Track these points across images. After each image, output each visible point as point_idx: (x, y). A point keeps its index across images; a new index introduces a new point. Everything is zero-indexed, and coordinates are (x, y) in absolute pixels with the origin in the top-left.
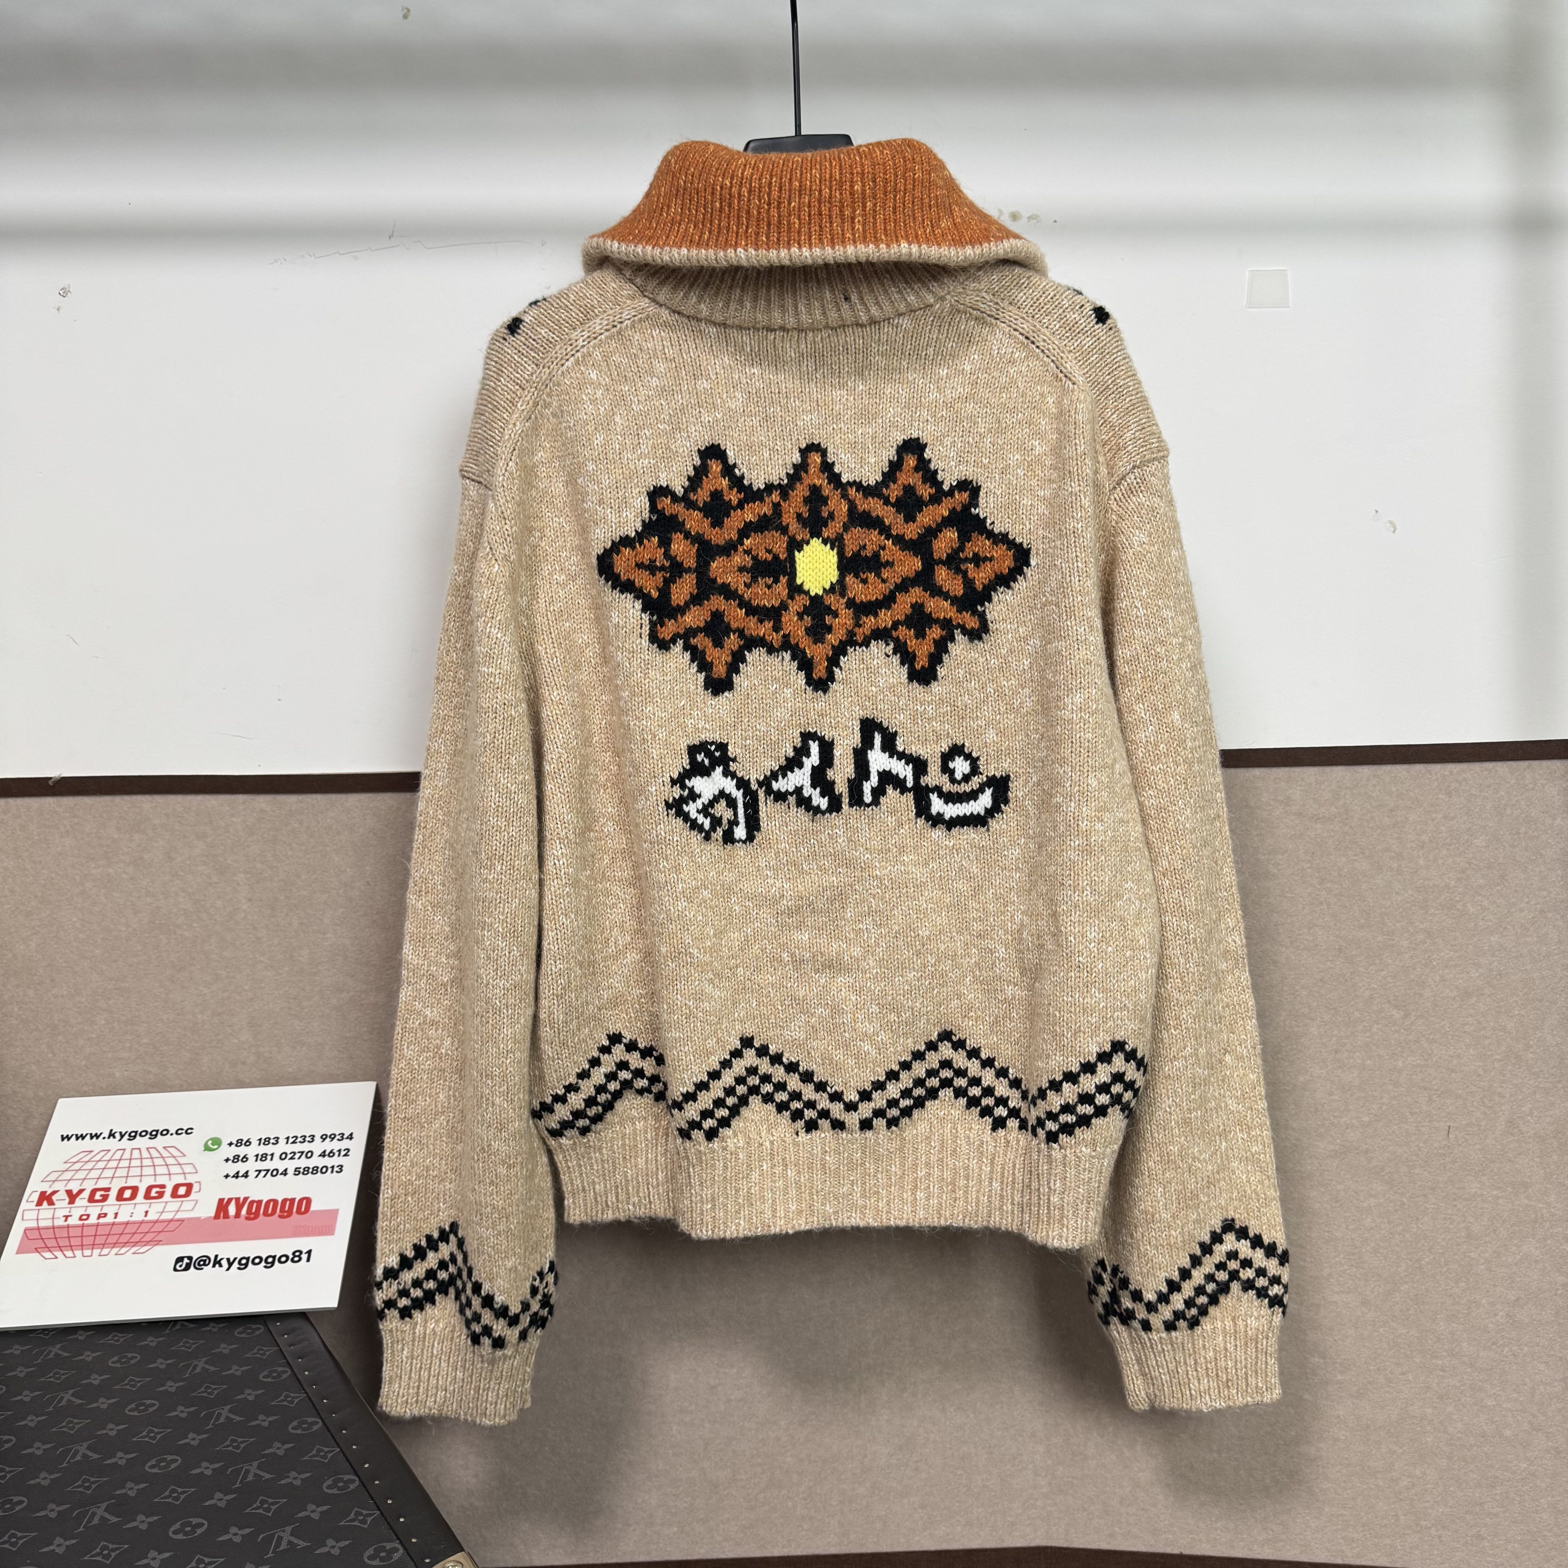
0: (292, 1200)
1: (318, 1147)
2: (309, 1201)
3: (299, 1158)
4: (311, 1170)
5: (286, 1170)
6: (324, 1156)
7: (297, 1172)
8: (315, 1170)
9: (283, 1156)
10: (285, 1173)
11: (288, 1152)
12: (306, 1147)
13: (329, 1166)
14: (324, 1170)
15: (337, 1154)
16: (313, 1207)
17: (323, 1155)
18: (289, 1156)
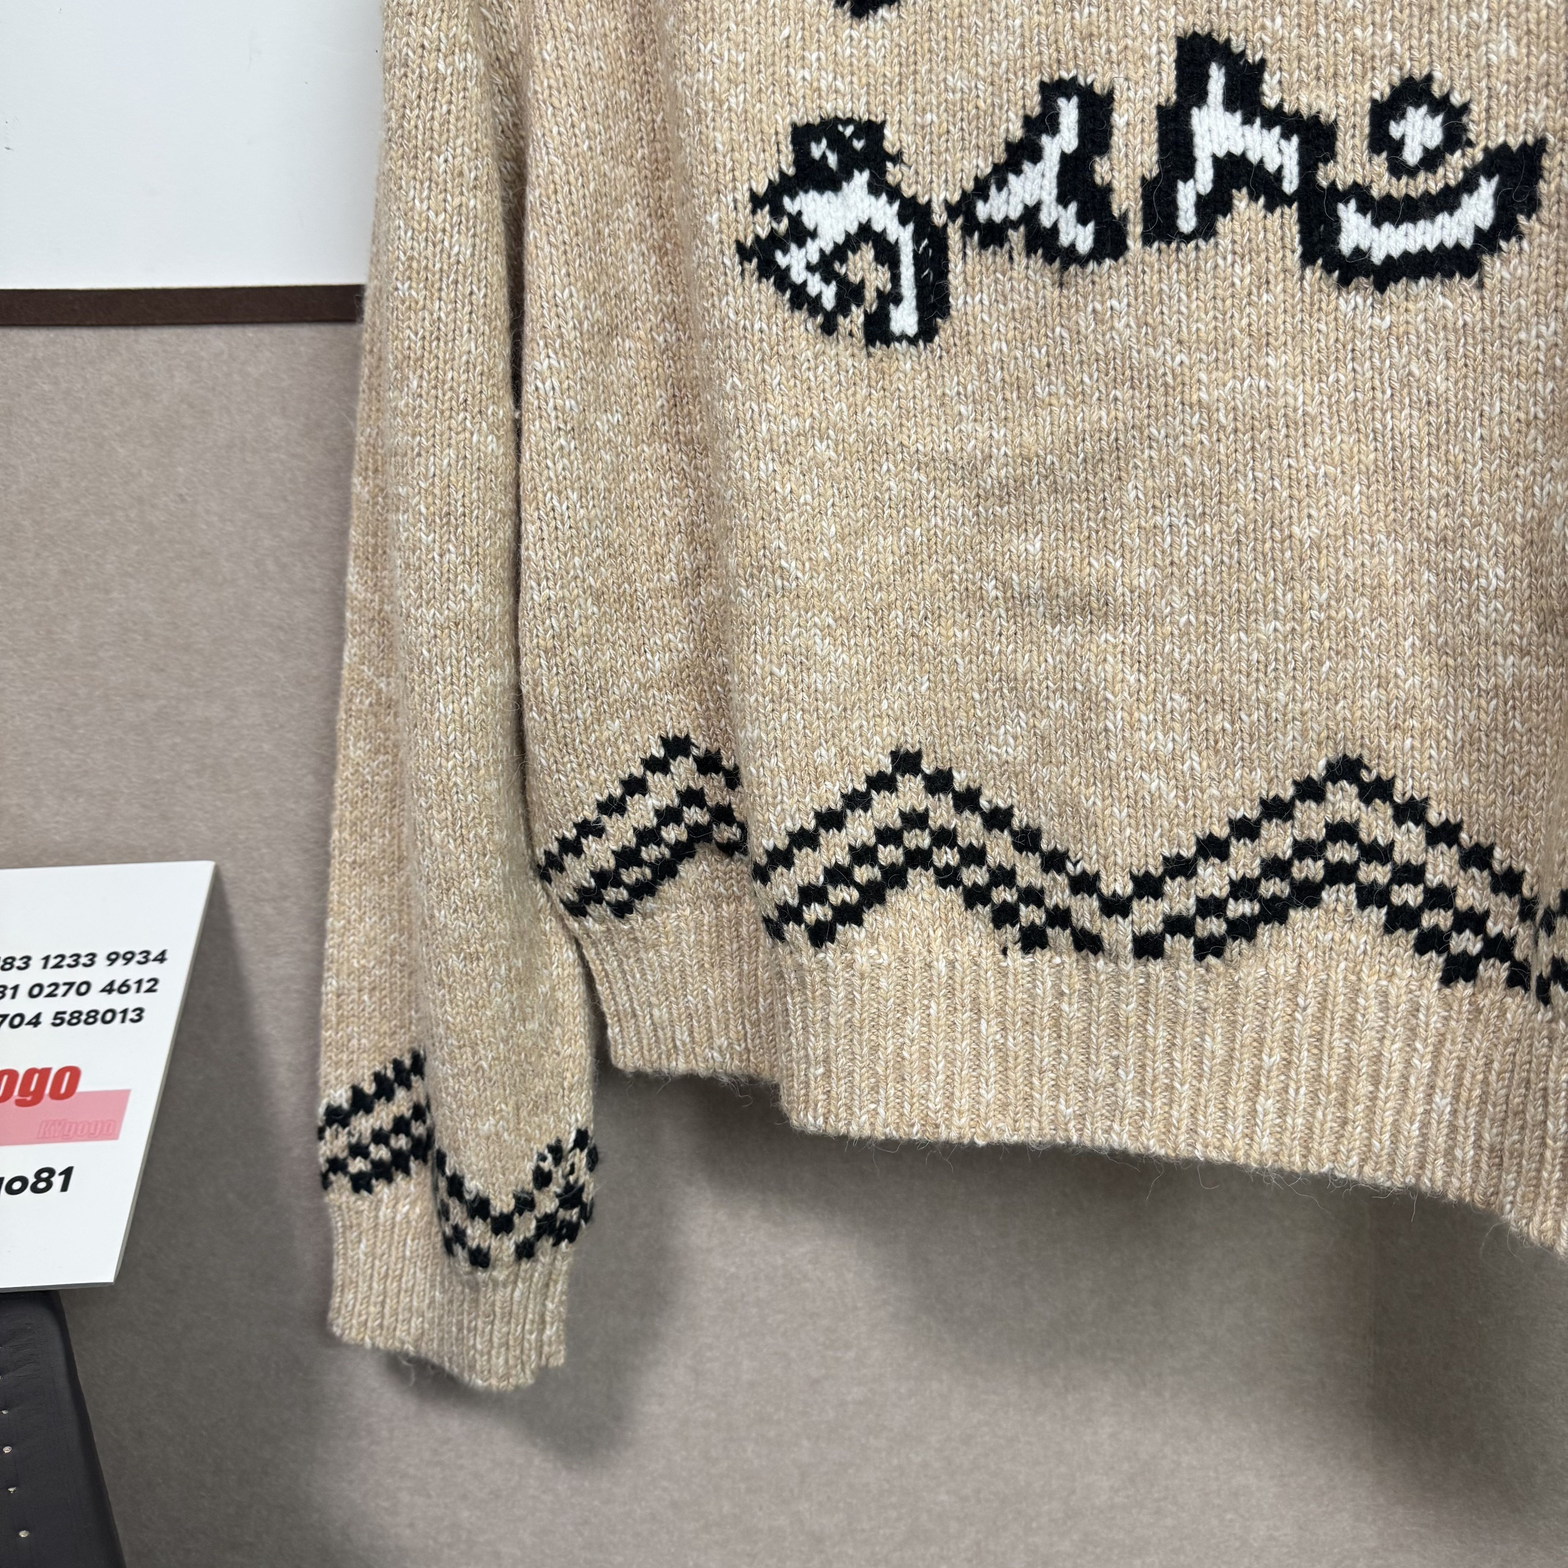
0: (45, 1072)
1: (100, 975)
2: (75, 1073)
3: (65, 995)
4: (83, 1017)
5: (38, 1016)
6: (110, 991)
7: (59, 1019)
8: (92, 1017)
9: (36, 991)
10: (36, 1021)
11: (46, 983)
12: (78, 975)
13: (119, 1009)
14: (109, 1016)
15: (134, 987)
16: (83, 1086)
17: (109, 989)
18: (47, 991)
